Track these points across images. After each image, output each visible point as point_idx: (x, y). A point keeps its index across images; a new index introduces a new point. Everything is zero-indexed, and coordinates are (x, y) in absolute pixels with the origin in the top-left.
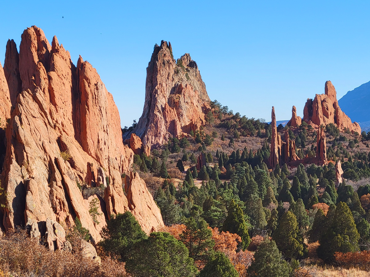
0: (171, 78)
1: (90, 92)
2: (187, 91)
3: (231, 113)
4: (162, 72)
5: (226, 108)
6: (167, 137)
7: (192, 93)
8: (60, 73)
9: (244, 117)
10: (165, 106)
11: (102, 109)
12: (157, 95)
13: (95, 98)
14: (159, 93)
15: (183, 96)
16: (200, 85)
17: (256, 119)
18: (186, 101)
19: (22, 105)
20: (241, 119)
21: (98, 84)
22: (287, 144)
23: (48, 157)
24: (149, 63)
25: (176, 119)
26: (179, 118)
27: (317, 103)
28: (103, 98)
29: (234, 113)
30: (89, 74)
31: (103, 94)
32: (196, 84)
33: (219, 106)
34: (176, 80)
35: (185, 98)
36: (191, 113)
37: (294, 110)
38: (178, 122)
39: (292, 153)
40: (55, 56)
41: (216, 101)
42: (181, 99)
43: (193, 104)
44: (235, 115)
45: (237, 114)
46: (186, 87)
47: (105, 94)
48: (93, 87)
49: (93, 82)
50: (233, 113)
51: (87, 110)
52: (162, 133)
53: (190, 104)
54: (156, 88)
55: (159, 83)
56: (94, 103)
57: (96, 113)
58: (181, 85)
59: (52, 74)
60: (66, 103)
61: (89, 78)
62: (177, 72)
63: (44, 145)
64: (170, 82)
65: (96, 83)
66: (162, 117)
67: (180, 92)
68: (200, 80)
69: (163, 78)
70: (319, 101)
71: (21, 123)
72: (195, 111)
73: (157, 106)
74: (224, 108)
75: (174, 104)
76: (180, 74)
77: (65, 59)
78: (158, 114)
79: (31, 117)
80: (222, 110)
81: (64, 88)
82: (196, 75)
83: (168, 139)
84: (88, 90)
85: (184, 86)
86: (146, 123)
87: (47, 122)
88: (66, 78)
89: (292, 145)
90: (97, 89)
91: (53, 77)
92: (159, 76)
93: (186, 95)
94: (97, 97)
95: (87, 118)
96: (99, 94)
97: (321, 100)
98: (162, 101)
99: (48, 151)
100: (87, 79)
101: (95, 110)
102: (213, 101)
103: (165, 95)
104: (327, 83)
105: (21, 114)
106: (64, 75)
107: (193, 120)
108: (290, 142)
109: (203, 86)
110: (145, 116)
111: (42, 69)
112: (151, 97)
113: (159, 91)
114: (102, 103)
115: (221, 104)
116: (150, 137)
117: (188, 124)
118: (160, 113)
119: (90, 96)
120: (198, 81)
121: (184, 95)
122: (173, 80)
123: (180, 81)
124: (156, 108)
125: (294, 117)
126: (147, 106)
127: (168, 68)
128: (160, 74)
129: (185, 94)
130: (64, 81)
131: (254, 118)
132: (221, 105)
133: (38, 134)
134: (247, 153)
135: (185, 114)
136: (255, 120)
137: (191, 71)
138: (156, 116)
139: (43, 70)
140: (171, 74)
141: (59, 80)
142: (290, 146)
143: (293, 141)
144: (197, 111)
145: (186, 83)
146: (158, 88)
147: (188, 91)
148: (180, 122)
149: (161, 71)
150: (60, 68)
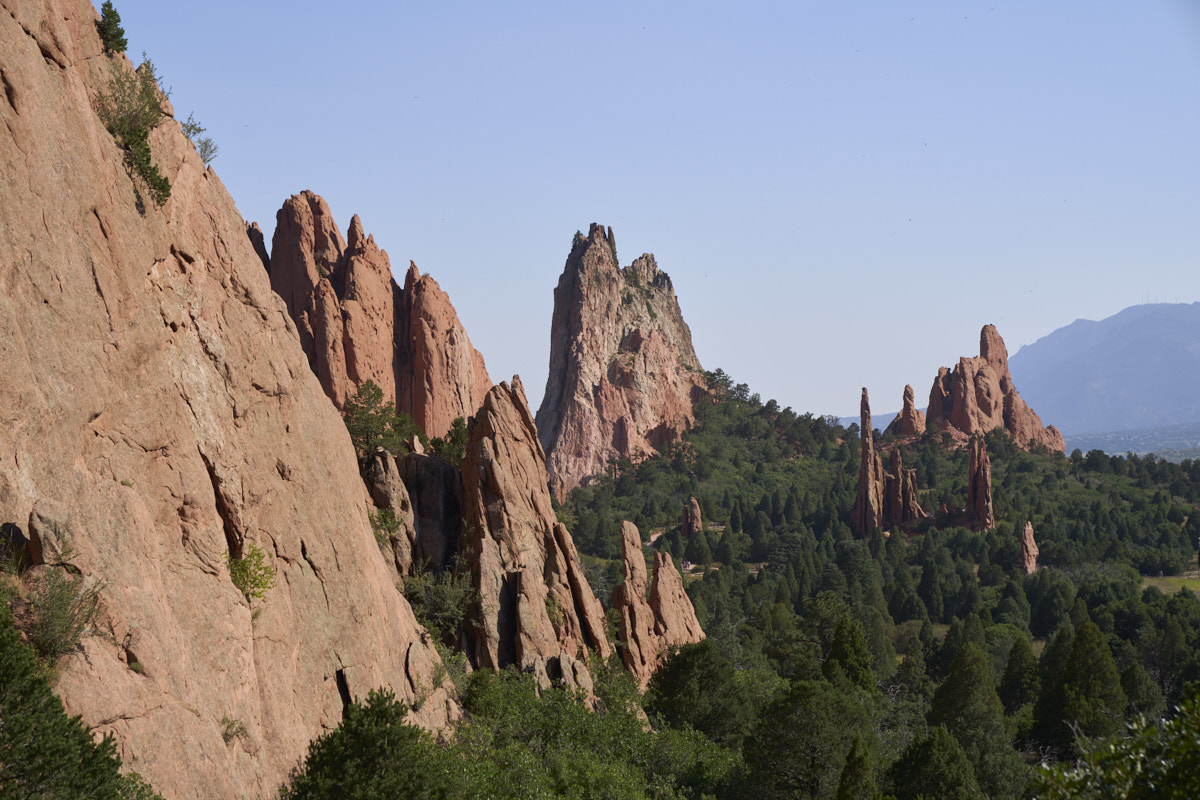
0: (613, 314)
1: (435, 350)
2: (652, 346)
3: (755, 400)
4: (593, 302)
5: (743, 388)
6: (605, 456)
7: (664, 352)
8: (367, 304)
9: (787, 411)
10: (601, 382)
11: (461, 390)
12: (580, 355)
13: (448, 364)
14: (585, 352)
15: (642, 359)
16: (679, 330)
17: (816, 417)
18: (649, 371)
19: (495, 415)
20: (780, 415)
21: (455, 329)
22: (897, 479)
23: (542, 523)
24: (562, 276)
25: (627, 414)
26: (632, 412)
27: (965, 379)
28: (465, 364)
29: (764, 402)
30: (434, 307)
31: (464, 355)
32: (670, 329)
33: (726, 382)
34: (626, 319)
35: (648, 363)
36: (662, 400)
37: (908, 395)
38: (630, 422)
39: (908, 501)
40: (356, 263)
41: (719, 372)
42: (637, 366)
43: (666, 378)
44: (765, 405)
45: (772, 404)
46: (649, 336)
47: (468, 354)
48: (442, 338)
49: (443, 325)
50: (761, 401)
51: (428, 393)
52: (592, 449)
53: (658, 378)
54: (580, 338)
55: (585, 326)
56: (445, 376)
57: (448, 400)
58: (637, 331)
59: (352, 307)
60: (381, 375)
61: (434, 315)
62: (627, 300)
63: (534, 498)
64: (610, 324)
65: (449, 328)
66: (594, 410)
67: (636, 349)
68: (678, 319)
69: (594, 314)
70: (969, 375)
71: (496, 453)
72: (670, 396)
73: (581, 381)
74: (739, 387)
75: (621, 377)
76: (635, 306)
77: (377, 270)
78: (583, 401)
79: (511, 440)
80: (734, 393)
81: (375, 339)
82: (669, 306)
83: (608, 462)
84: (431, 343)
85: (644, 333)
86: (553, 424)
87: (534, 448)
88: (381, 315)
89: (909, 481)
90: (452, 342)
91: (352, 314)
92: (585, 308)
93: (650, 355)
94: (450, 361)
95: (429, 413)
96: (457, 354)
97: (973, 373)
98: (592, 372)
99: (541, 510)
100: (429, 318)
101: (445, 393)
102: (713, 371)
103: (600, 356)
104: (985, 330)
105: (494, 434)
106: (377, 308)
107: (666, 418)
108: (905, 474)
109: (684, 332)
110: (551, 407)
111: (328, 294)
112: (566, 361)
113: (585, 346)
114: (463, 376)
115: (730, 379)
116: (563, 457)
117: (654, 426)
118: (590, 400)
119: (436, 360)
120: (674, 321)
121: (645, 356)
122: (619, 319)
123: (635, 323)
124: (579, 387)
125: (909, 413)
126: (555, 383)
127: (606, 291)
128: (589, 305)
129: (648, 355)
130: (378, 322)
131: (810, 413)
132: (732, 382)
133: (523, 475)
134: (798, 500)
135: (646, 400)
136: (812, 418)
137: (657, 297)
138: (580, 406)
139: (332, 296)
140: (615, 305)
141: (366, 319)
142: (905, 482)
143: (912, 472)
144: (674, 395)
145: (649, 328)
146: (583, 339)
147: (654, 346)
148: (635, 421)
149: (591, 296)
150: (368, 293)
